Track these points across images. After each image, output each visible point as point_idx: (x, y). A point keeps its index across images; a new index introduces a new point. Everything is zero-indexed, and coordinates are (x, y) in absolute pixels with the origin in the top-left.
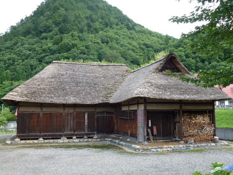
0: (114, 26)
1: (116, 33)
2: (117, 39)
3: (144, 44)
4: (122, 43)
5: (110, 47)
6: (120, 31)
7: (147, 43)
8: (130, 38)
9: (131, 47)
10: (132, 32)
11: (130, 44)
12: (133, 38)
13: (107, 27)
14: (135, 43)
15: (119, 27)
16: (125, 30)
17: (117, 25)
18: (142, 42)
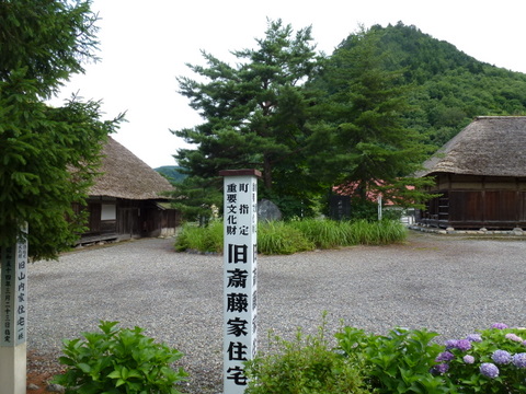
0: (447, 71)
1: (452, 81)
2: (455, 91)
3: (502, 94)
4: (464, 95)
5: (446, 104)
6: (458, 78)
7: (508, 91)
8: (476, 86)
9: (480, 100)
10: (479, 76)
11: (479, 96)
12: (482, 86)
13: (435, 73)
14: (486, 94)
15: (455, 71)
16: (467, 74)
17: (452, 68)
18: (500, 91)
